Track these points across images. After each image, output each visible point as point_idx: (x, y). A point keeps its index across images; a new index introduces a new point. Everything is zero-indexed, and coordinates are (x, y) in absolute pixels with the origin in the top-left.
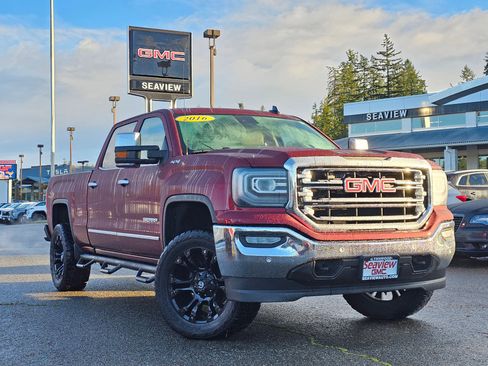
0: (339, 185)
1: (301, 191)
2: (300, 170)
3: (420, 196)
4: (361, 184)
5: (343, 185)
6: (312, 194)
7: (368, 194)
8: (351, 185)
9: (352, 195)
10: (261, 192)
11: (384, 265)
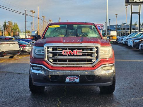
0: (61, 52)
1: (48, 54)
2: (48, 47)
3: (94, 56)
4: (69, 52)
5: (62, 52)
6: (52, 55)
7: (71, 55)
8: (65, 52)
9: (66, 56)
10: (38, 54)
11: (74, 78)
